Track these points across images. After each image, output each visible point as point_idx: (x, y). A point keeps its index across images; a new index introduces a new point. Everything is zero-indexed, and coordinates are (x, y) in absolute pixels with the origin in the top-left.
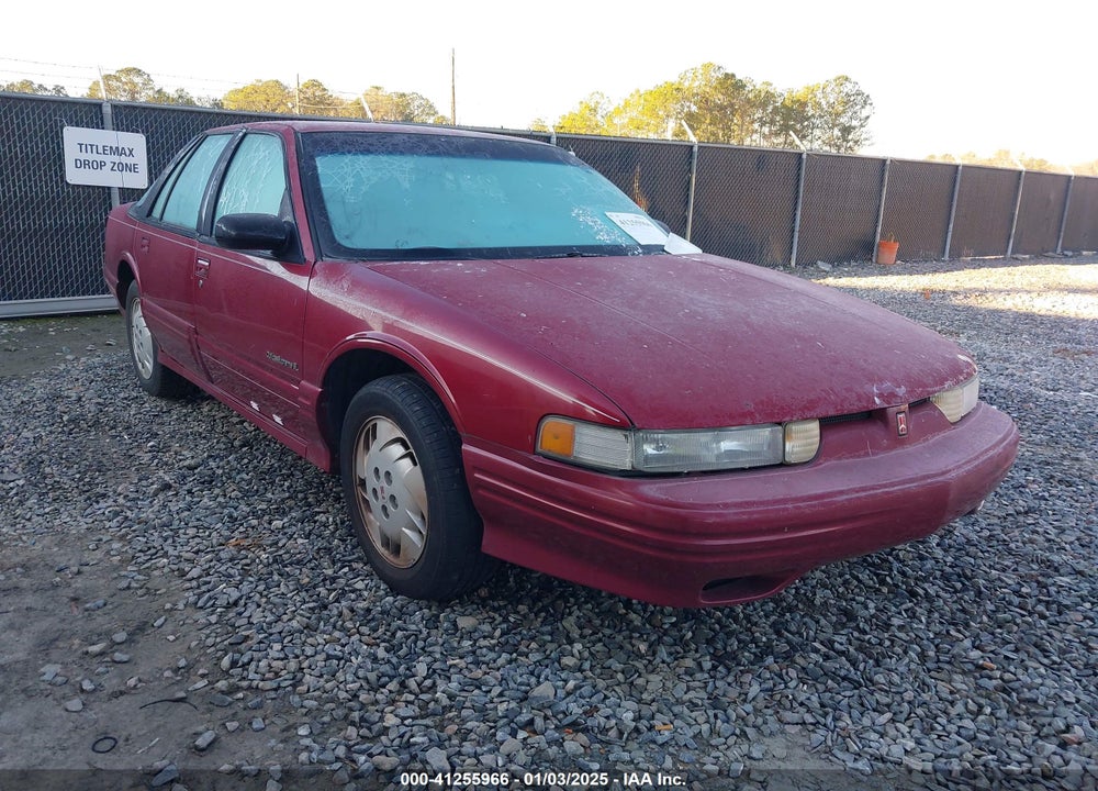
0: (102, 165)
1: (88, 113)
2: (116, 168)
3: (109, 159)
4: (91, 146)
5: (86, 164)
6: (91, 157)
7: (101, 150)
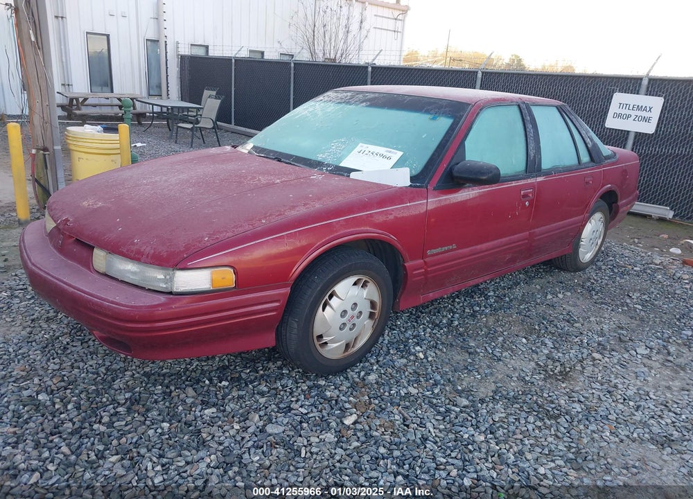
0: (628, 116)
1: (630, 84)
2: (637, 119)
3: (633, 113)
4: (627, 105)
5: (619, 116)
6: (624, 111)
7: (631, 108)
